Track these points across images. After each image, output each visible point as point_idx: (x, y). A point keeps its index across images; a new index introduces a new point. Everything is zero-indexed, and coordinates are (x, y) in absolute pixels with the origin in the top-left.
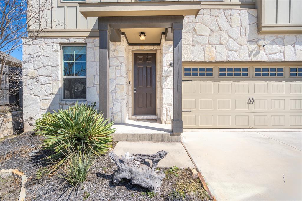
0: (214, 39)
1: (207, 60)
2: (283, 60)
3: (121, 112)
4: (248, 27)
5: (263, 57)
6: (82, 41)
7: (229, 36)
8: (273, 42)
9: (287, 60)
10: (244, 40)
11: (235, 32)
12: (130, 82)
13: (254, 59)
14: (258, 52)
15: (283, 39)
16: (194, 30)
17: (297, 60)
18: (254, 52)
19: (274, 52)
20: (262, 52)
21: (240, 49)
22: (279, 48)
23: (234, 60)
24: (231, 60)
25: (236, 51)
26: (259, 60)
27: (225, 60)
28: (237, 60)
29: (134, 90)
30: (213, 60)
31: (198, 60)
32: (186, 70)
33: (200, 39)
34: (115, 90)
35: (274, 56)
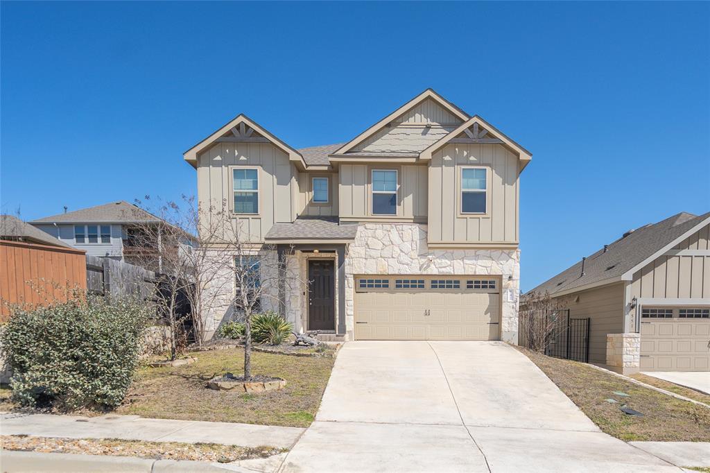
0: (386, 253)
1: (379, 273)
2: (452, 273)
3: (295, 322)
4: (418, 242)
5: (433, 270)
6: (257, 253)
7: (401, 250)
8: (443, 257)
9: (456, 274)
10: (415, 254)
11: (407, 246)
12: (304, 293)
13: (425, 273)
14: (428, 266)
15: (452, 254)
16: (367, 244)
17: (466, 274)
18: (425, 266)
19: (444, 265)
20: (432, 266)
21: (412, 262)
22: (449, 263)
23: (405, 273)
24: (402, 273)
25: (408, 265)
26: (429, 273)
27: (397, 273)
28: (408, 273)
29: (310, 302)
30: (385, 273)
31: (370, 273)
32: (361, 281)
33: (373, 253)
34: (289, 301)
35: (444, 270)
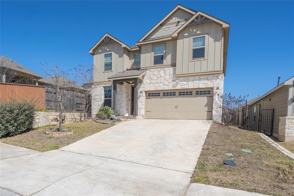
0: (158, 81)
1: (155, 90)
2: (188, 88)
3: (123, 111)
4: (172, 75)
5: (179, 87)
6: (110, 85)
7: (165, 79)
8: (184, 81)
9: (189, 88)
10: (170, 80)
11: (167, 77)
12: (130, 100)
13: (175, 89)
14: (177, 85)
15: (188, 79)
16: (150, 78)
17: (194, 88)
18: (175, 85)
19: (183, 84)
20: (178, 85)
21: (169, 84)
22: (186, 83)
23: (166, 89)
24: (165, 89)
25: (167, 85)
26: (177, 89)
27: (162, 89)
28: (167, 89)
29: (132, 103)
30: (157, 90)
31: (151, 90)
32: (149, 94)
33: (153, 81)
34: (121, 103)
35: (184, 87)
